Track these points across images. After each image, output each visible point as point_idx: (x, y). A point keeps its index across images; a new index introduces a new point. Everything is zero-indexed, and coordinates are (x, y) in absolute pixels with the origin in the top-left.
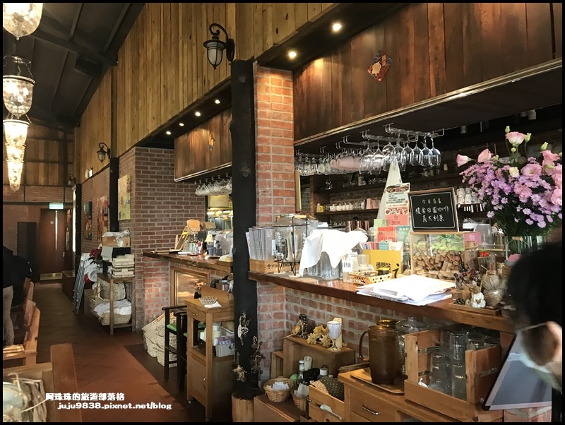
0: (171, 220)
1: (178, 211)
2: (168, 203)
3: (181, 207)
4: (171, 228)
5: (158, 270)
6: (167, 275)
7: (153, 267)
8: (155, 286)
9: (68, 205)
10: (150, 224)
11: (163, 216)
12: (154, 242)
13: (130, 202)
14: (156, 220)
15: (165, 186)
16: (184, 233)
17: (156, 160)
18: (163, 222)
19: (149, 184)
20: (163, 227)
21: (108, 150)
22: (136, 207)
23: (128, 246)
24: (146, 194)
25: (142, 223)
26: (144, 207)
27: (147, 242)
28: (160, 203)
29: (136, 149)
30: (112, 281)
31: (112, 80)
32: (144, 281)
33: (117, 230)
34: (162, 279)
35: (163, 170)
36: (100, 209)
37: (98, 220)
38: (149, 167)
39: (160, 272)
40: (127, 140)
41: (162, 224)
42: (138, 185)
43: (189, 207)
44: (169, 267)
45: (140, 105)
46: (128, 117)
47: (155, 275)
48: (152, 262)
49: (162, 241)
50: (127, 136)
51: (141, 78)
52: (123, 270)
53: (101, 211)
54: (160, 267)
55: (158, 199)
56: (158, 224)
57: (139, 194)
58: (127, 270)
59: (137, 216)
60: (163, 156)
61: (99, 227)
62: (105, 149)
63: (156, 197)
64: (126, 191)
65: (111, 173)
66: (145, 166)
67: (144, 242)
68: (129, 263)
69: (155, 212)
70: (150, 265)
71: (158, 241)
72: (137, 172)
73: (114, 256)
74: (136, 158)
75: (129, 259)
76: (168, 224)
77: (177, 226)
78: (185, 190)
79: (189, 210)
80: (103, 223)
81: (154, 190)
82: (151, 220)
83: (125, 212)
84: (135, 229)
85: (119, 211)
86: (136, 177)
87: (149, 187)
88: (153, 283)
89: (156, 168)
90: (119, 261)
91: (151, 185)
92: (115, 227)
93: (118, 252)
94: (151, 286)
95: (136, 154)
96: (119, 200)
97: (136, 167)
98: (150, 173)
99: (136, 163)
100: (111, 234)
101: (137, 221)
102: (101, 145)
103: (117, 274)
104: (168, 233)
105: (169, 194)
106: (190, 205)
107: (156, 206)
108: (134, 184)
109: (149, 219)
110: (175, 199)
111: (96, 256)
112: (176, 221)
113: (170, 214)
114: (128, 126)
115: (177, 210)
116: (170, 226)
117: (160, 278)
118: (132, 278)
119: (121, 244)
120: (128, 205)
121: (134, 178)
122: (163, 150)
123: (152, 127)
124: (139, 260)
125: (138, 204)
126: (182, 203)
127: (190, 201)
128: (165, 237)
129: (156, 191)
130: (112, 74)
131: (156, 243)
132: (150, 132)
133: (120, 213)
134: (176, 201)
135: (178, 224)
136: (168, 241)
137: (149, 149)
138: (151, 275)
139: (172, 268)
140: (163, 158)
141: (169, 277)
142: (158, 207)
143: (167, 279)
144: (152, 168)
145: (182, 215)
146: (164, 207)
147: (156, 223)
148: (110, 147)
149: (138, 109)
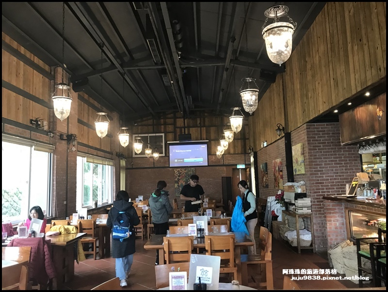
0: (335, 173)
1: (340, 167)
2: (332, 161)
3: (342, 164)
4: (335, 179)
5: (335, 209)
6: (342, 213)
7: (331, 207)
8: (334, 221)
9: (248, 166)
10: (320, 177)
11: (328, 170)
12: (324, 189)
13: (304, 162)
14: (324, 174)
15: (328, 149)
16: (353, 183)
17: (321, 131)
18: (329, 175)
19: (317, 148)
20: (329, 178)
21: (283, 128)
22: (309, 165)
23: (305, 192)
24: (316, 155)
25: (314, 176)
26: (315, 165)
27: (319, 189)
28: (326, 161)
29: (307, 125)
30: (297, 216)
31: (283, 82)
32: (325, 217)
33: (293, 181)
34: (339, 216)
35: (327, 138)
36: (275, 167)
37: (274, 174)
38: (316, 136)
39: (337, 211)
40: (299, 119)
41: (328, 176)
42: (310, 149)
43: (347, 163)
44: (343, 207)
45: (310, 95)
46: (299, 105)
47: (333, 213)
48: (329, 204)
49: (329, 189)
50: (298, 117)
51: (309, 78)
52: (304, 209)
53: (277, 169)
54: (337, 208)
55: (324, 158)
56: (326, 177)
57: (311, 156)
58: (306, 209)
59: (311, 171)
60: (326, 128)
61: (275, 179)
62: (281, 128)
63: (323, 157)
64: (300, 154)
65: (285, 143)
66: (313, 136)
67: (317, 189)
68: (308, 204)
69: (323, 168)
70: (329, 206)
71: (326, 189)
72: (309, 141)
73: (296, 199)
74: (308, 131)
75: (307, 201)
76: (333, 176)
77: (339, 178)
78: (344, 151)
79: (348, 165)
80: (279, 176)
81: (321, 152)
82: (321, 174)
83: (300, 168)
84: (309, 180)
85: (294, 168)
86: (308, 144)
87: (317, 150)
88: (332, 219)
89: (321, 137)
90: (300, 202)
91: (319, 149)
92: (291, 178)
93: (298, 196)
94: (330, 221)
95: (307, 128)
96: (294, 160)
97: (308, 137)
98: (317, 140)
99: (308, 134)
100: (290, 184)
101: (311, 174)
102: (278, 126)
103: (300, 212)
104: (333, 182)
105: (332, 155)
106: (348, 161)
107: (323, 163)
108: (307, 150)
109: (319, 173)
110: (337, 158)
111: (280, 199)
112: (339, 174)
113: (334, 169)
114: (299, 110)
115: (338, 165)
116: (335, 177)
117: (337, 215)
118: (310, 215)
119: (299, 191)
120: (303, 164)
121: (307, 145)
122: (325, 124)
123: (322, 109)
124: (314, 202)
125: (310, 163)
126: (342, 161)
127: (348, 159)
128: (331, 185)
129: (323, 153)
130: (282, 78)
131: (325, 190)
132: (321, 113)
133: (295, 170)
134: (338, 160)
135: (340, 176)
136: (334, 189)
137: (315, 124)
138: (330, 213)
139: (346, 208)
140: (326, 129)
141: (344, 215)
142: (325, 164)
143: (342, 217)
144: (318, 137)
145: (343, 169)
146: (329, 164)
147: (324, 176)
148: (284, 126)
149: (307, 98)
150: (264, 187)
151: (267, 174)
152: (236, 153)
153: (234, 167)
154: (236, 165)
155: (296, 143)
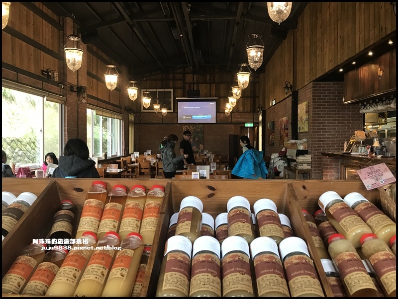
0: (337, 132)
1: (342, 126)
2: (335, 120)
3: (344, 123)
4: (337, 137)
5: (332, 165)
6: (338, 169)
7: (328, 163)
8: (330, 176)
9: (256, 124)
10: (322, 135)
11: (331, 129)
12: (325, 147)
13: (308, 120)
14: (326, 132)
15: (333, 108)
16: (352, 141)
17: (327, 90)
18: (331, 133)
19: (321, 107)
20: (331, 136)
21: (291, 86)
22: (313, 123)
23: (307, 149)
24: (320, 114)
25: (316, 134)
26: (318, 123)
27: (320, 147)
28: (329, 120)
29: (313, 84)
30: (297, 172)
31: (294, 39)
32: (322, 172)
33: (297, 139)
34: (335, 171)
35: (332, 97)
36: (281, 125)
37: (280, 132)
38: (322, 95)
39: (333, 166)
40: (306, 77)
41: (330, 135)
42: (314, 108)
43: (350, 123)
44: (340, 163)
45: (318, 53)
46: (307, 63)
47: (330, 169)
48: (327, 160)
49: (330, 146)
50: (306, 75)
51: (319, 35)
52: (304, 165)
53: (283, 127)
54: (333, 164)
55: (328, 117)
56: (328, 135)
57: (315, 114)
58: (306, 165)
59: (314, 129)
60: (332, 87)
61: (281, 137)
62: (289, 86)
63: (326, 116)
64: (305, 113)
65: (292, 102)
66: (319, 94)
67: (318, 147)
68: (308, 160)
69: (326, 126)
70: (327, 161)
71: (327, 147)
72: (314, 99)
73: (297, 155)
74: (313, 90)
75: (308, 158)
76: (335, 135)
77: (341, 136)
78: (348, 111)
79: (351, 125)
80: (285, 134)
81: (325, 111)
82: (323, 132)
83: (304, 126)
84: (312, 138)
85: (299, 126)
86: (313, 102)
87: (322, 109)
88: (328, 174)
89: (326, 96)
90: (301, 158)
91: (323, 108)
92: (295, 136)
93: (300, 153)
94: (327, 175)
95: (313, 87)
96: (299, 119)
97: (313, 96)
98: (322, 99)
99: (313, 93)
100: (293, 141)
101: (313, 132)
102: (286, 83)
103: (300, 167)
104: (335, 141)
105: (335, 114)
106: (351, 121)
107: (326, 122)
108: (311, 108)
109: (322, 131)
110: (340, 117)
111: (283, 156)
112: (341, 133)
113: (336, 128)
114: (307, 69)
115: (341, 124)
116: (336, 136)
117: (334, 170)
118: (310, 170)
119: (301, 148)
120: (306, 122)
121: (312, 103)
122: (332, 82)
123: (328, 67)
124: (315, 159)
125: (313, 121)
126: (346, 120)
127: (351, 119)
128: (332, 144)
129: (327, 112)
130: (294, 34)
131: (326, 148)
132: (327, 71)
133: (300, 127)
134: (341, 119)
135: (342, 134)
136: (335, 146)
137: (322, 83)
138: (327, 168)
139: (342, 164)
140: (332, 88)
141: (340, 171)
142: (328, 123)
143: (338, 172)
144: (323, 96)
145: (345, 128)
146: (332, 123)
147: (326, 134)
148: (292, 84)
149: (315, 56)
150: (270, 145)
151: (274, 132)
152: (245, 111)
153: (242, 125)
154: (245, 123)
155: (302, 102)
